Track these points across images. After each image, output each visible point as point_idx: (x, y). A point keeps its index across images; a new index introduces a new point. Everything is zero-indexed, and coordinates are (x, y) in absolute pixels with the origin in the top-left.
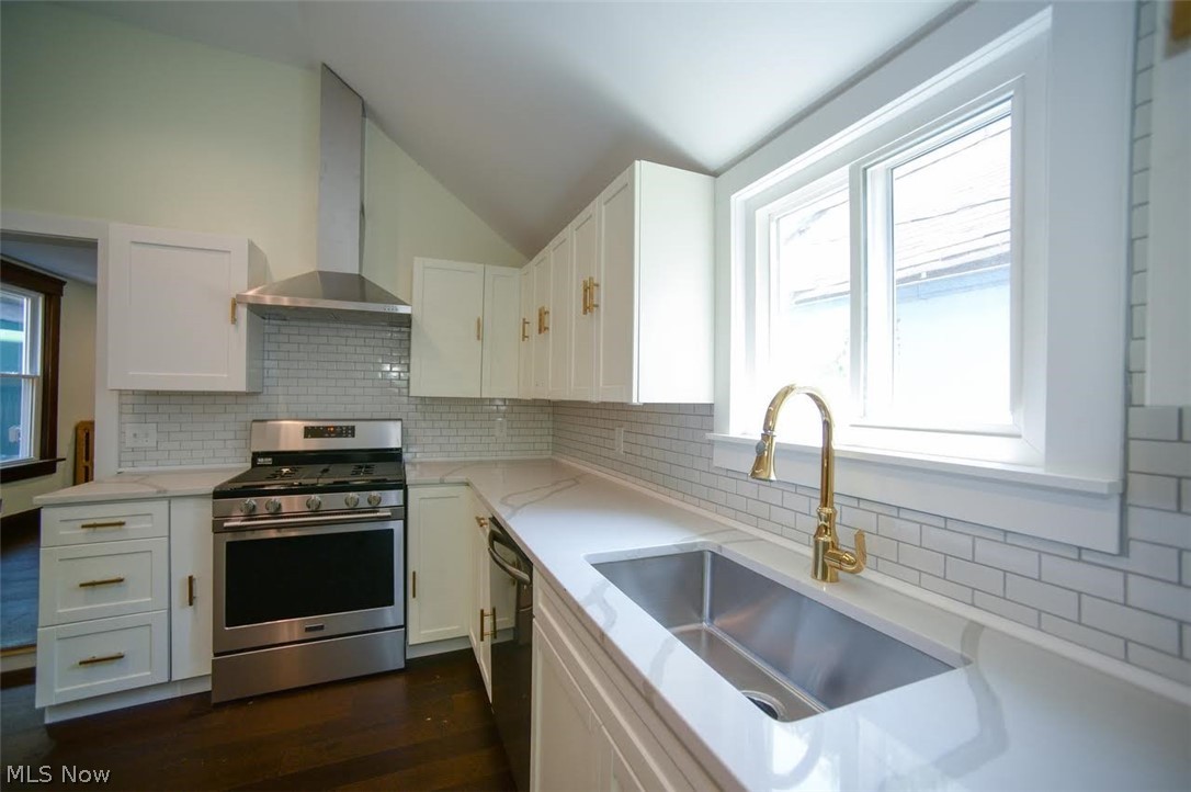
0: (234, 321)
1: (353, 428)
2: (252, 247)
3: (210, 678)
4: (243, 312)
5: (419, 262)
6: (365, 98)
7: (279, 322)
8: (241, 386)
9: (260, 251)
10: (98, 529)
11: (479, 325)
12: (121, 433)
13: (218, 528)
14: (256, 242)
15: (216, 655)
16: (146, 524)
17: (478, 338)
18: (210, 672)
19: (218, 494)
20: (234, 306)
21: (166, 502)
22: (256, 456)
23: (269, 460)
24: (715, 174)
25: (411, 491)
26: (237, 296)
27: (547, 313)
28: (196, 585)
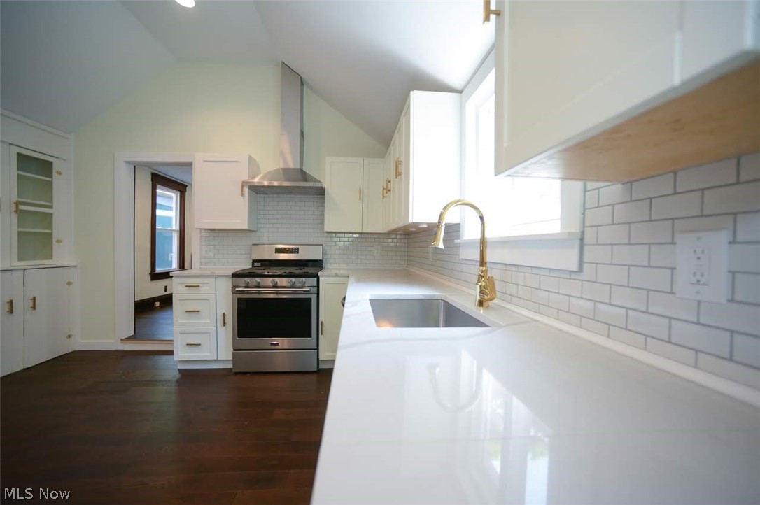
0: (243, 195)
1: (298, 249)
2: (250, 158)
3: (232, 362)
4: (246, 190)
5: (328, 160)
6: (303, 76)
7: (263, 195)
8: (246, 227)
9: (255, 160)
10: (191, 288)
11: (361, 192)
12: (201, 250)
13: (234, 292)
14: (252, 155)
15: (234, 350)
16: (207, 286)
17: (360, 199)
18: (231, 358)
19: (234, 275)
20: (243, 186)
21: (214, 278)
22: (254, 261)
23: (259, 264)
24: (461, 92)
25: (321, 279)
26: (243, 182)
27: (390, 182)
28: (226, 317)
